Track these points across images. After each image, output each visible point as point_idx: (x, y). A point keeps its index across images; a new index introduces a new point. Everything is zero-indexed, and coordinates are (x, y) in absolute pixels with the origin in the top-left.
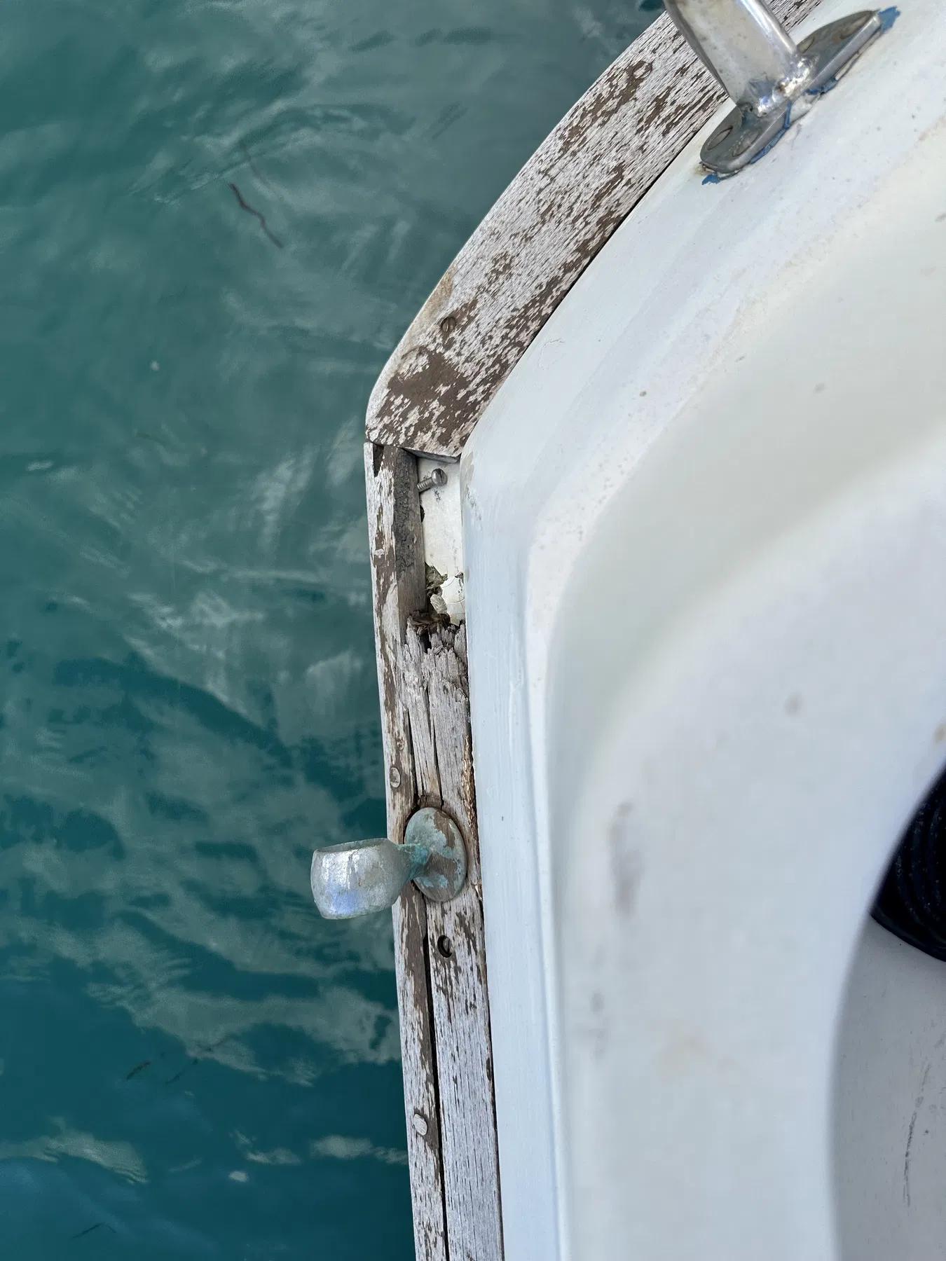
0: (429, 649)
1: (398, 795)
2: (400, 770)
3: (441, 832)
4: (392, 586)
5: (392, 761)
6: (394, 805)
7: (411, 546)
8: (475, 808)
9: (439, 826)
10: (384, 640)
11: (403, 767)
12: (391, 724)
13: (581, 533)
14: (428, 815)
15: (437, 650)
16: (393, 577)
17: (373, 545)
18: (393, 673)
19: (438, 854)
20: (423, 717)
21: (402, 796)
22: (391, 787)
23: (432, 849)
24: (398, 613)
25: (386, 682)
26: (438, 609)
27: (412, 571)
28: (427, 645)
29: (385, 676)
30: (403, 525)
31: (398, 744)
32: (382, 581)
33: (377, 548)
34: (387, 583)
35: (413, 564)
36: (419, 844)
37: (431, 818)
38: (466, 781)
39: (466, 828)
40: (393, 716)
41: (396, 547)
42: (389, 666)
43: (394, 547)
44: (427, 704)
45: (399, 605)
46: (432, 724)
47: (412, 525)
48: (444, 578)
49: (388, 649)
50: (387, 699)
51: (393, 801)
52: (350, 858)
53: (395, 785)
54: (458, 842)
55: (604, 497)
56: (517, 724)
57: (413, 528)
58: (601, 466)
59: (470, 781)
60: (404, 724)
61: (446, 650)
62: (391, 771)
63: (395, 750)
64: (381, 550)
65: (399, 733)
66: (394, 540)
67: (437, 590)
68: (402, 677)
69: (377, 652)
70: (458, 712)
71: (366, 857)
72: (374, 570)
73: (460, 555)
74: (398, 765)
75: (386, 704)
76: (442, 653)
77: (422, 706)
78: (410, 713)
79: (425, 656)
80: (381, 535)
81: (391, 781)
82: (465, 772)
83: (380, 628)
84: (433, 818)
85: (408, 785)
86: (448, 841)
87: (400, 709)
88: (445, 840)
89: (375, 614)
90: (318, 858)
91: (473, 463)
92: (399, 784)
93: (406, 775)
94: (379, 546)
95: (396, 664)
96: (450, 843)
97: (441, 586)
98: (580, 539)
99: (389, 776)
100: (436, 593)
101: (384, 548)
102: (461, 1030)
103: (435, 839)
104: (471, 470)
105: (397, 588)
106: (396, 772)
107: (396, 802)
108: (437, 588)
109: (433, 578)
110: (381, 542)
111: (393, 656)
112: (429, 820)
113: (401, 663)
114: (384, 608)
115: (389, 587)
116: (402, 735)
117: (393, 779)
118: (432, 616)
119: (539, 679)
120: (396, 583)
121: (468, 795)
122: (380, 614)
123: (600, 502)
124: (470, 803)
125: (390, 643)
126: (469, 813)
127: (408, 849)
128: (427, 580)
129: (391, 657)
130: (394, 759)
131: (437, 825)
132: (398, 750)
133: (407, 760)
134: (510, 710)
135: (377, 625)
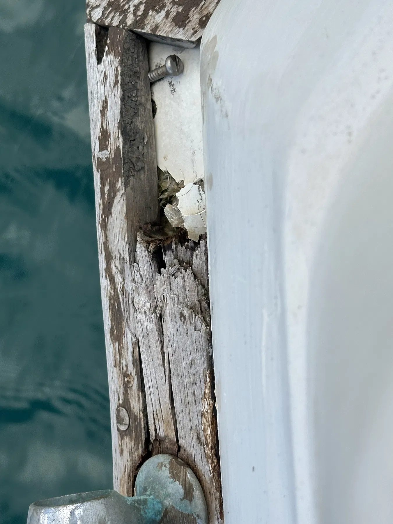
0: (162, 270)
1: (127, 439)
2: (129, 410)
3: (177, 482)
4: (119, 194)
5: (119, 400)
6: (122, 451)
7: (141, 147)
8: (217, 455)
9: (175, 476)
10: (109, 258)
11: (132, 406)
12: (118, 357)
13: (350, 134)
14: (162, 463)
15: (172, 270)
16: (120, 184)
17: (95, 146)
18: (120, 297)
19: (174, 508)
20: (156, 348)
21: (131, 440)
22: (118, 430)
23: (167, 503)
24: (126, 226)
25: (112, 307)
26: (173, 221)
27: (142, 176)
28: (160, 265)
29: (110, 300)
30: (132, 122)
31: (126, 380)
32: (107, 188)
33: (101, 149)
34: (113, 191)
35: (143, 168)
36: (152, 497)
37: (165, 466)
38: (207, 424)
39: (207, 477)
40: (121, 348)
41: (123, 148)
42: (115, 289)
43: (121, 148)
44: (161, 332)
45: (127, 217)
46: (166, 357)
47: (142, 122)
48: (180, 186)
49: (114, 269)
50: (112, 327)
51: (121, 446)
52: (72, 513)
53: (123, 428)
54: (197, 493)
55: (378, 92)
56: (272, 359)
57: (143, 125)
58: (374, 53)
59: (212, 424)
60: (133, 356)
61: (183, 271)
62: (118, 411)
63: (122, 387)
64: (106, 151)
65: (127, 366)
66: (121, 140)
67: (172, 200)
68: (130, 302)
69: (101, 272)
70: (198, 343)
71: (91, 513)
72: (97, 176)
73: (200, 157)
74: (126, 405)
75: (112, 332)
76: (179, 274)
77: (154, 337)
78: (140, 344)
79: (158, 277)
80: (105, 134)
81: (118, 423)
82: (206, 413)
83: (105, 243)
84: (168, 466)
85: (138, 426)
86: (186, 493)
87: (128, 340)
88: (182, 491)
89: (98, 227)
90: (35, 514)
91: (216, 49)
92: (127, 427)
93: (136, 417)
94: (103, 147)
95: (123, 287)
96: (188, 495)
97: (177, 194)
98: (349, 142)
99: (115, 419)
100: (171, 203)
101: (109, 149)
103: (170, 490)
104: (215, 57)
105: (124, 197)
106: (124, 413)
107: (124, 447)
108: (171, 197)
109: (166, 185)
110: (105, 142)
111: (120, 278)
112: (163, 468)
113: (129, 286)
114: (109, 219)
115: (115, 195)
116: (132, 370)
117: (120, 420)
118: (166, 230)
119: (299, 307)
120: (124, 191)
121: (209, 440)
122: (105, 227)
123: (373, 97)
124: (212, 449)
125: (116, 262)
126: (210, 461)
127: (139, 501)
128: (159, 187)
129: (118, 278)
130: (122, 397)
131: (173, 475)
132: (126, 387)
133: (137, 399)
134: (264, 343)
135: (100, 240)
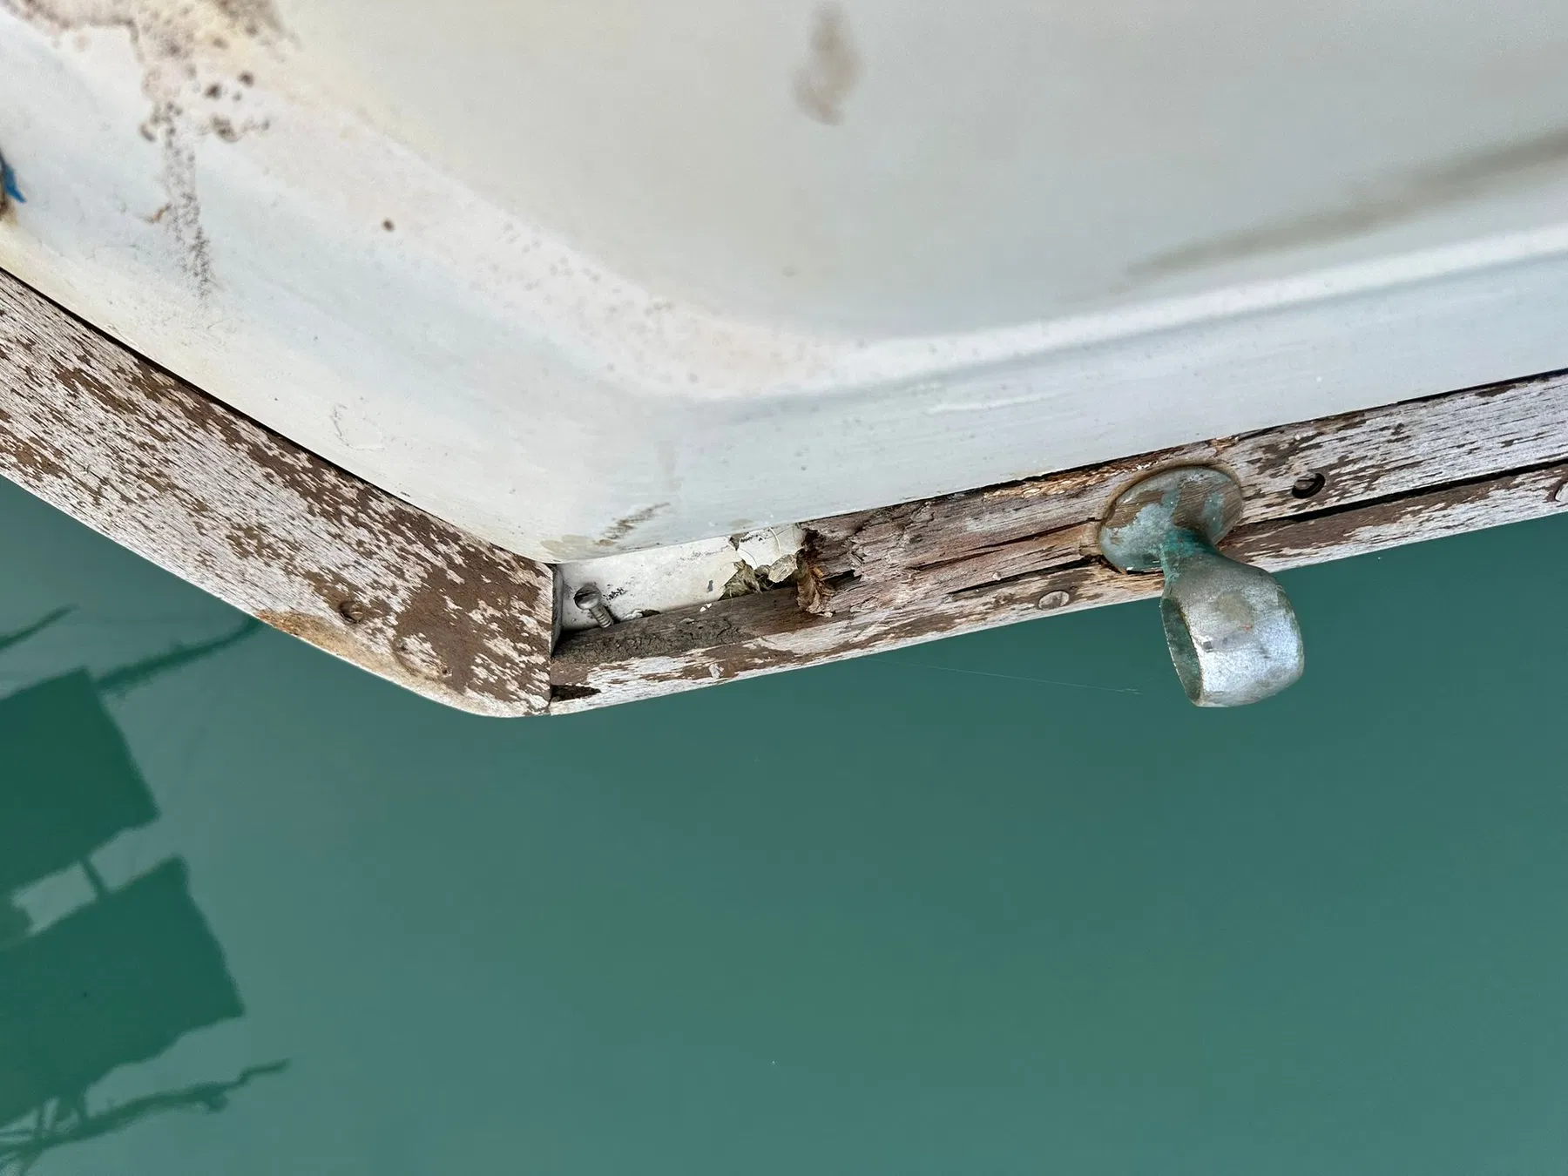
0: (856, 574)
1: (1081, 591)
2: (1043, 593)
3: (1138, 514)
4: (764, 644)
5: (1028, 608)
6: (1096, 596)
7: (699, 625)
8: (1096, 467)
9: (1129, 519)
10: (847, 646)
11: (1037, 591)
12: (972, 617)
13: (658, 307)
14: (1112, 538)
15: (855, 562)
16: (751, 645)
17: (705, 682)
18: (896, 625)
19: (1173, 514)
20: (960, 569)
21: (1081, 586)
22: (1067, 604)
23: (1167, 524)
24: (803, 630)
25: (910, 634)
26: (790, 568)
27: (736, 617)
28: (849, 577)
29: (900, 637)
30: (669, 640)
31: (1003, 603)
32: (758, 661)
33: (709, 675)
34: (761, 652)
35: (725, 619)
36: (1161, 546)
37: (1116, 534)
38: (1056, 487)
39: (1128, 477)
40: (962, 615)
41: (703, 647)
42: (886, 633)
43: (703, 650)
44: (938, 565)
45: (793, 630)
46: (971, 553)
47: (667, 628)
48: (743, 566)
49: (862, 638)
50: (936, 630)
51: (1090, 598)
52: (1208, 647)
53: (1066, 597)
54: (1152, 486)
55: (587, 272)
56: (1004, 388)
57: (671, 625)
58: (529, 287)
59: (1056, 480)
60: (971, 598)
61: (854, 547)
62: (1045, 607)
63: (1012, 607)
64: (710, 669)
65: (985, 604)
66: (693, 651)
67: (762, 577)
68: (901, 611)
69: (866, 654)
70: (949, 514)
71: (1206, 623)
72: (743, 675)
73: (703, 546)
74: (1035, 598)
75: (943, 629)
76: (860, 552)
77: (946, 574)
78: (955, 590)
79: (865, 578)
80: (688, 673)
81: (1059, 606)
82: (1042, 490)
83: (828, 654)
84: (1116, 529)
85: (1064, 579)
86: (1152, 501)
87: (950, 607)
88: (1150, 507)
89: (809, 665)
90: (1212, 698)
91: (560, 540)
92: (1064, 593)
93: (1050, 584)
94: (706, 673)
95: (882, 623)
96: (1155, 497)
97: (755, 568)
98: (669, 306)
99: (1052, 610)
100: (766, 576)
101: (707, 665)
102: (1432, 443)
103: (1150, 523)
104: (569, 540)
105: (767, 637)
106: (1046, 600)
107: (1091, 593)
108: (757, 576)
109: (739, 586)
110: (698, 671)
111: (870, 629)
112: (1119, 535)
113: (882, 615)
114: (797, 652)
115: (765, 649)
116: (990, 598)
117: (1056, 603)
118: (800, 576)
119: (934, 351)
120: (759, 639)
121: (1079, 480)
122: (808, 657)
123: (596, 279)
124: (1090, 475)
125: (851, 637)
126: (1107, 475)
127: (1171, 562)
128: (746, 593)
129: (872, 631)
130: (1026, 605)
131: (1127, 522)
132: (1010, 600)
133: (1027, 585)
134: (977, 406)
135: (824, 660)
